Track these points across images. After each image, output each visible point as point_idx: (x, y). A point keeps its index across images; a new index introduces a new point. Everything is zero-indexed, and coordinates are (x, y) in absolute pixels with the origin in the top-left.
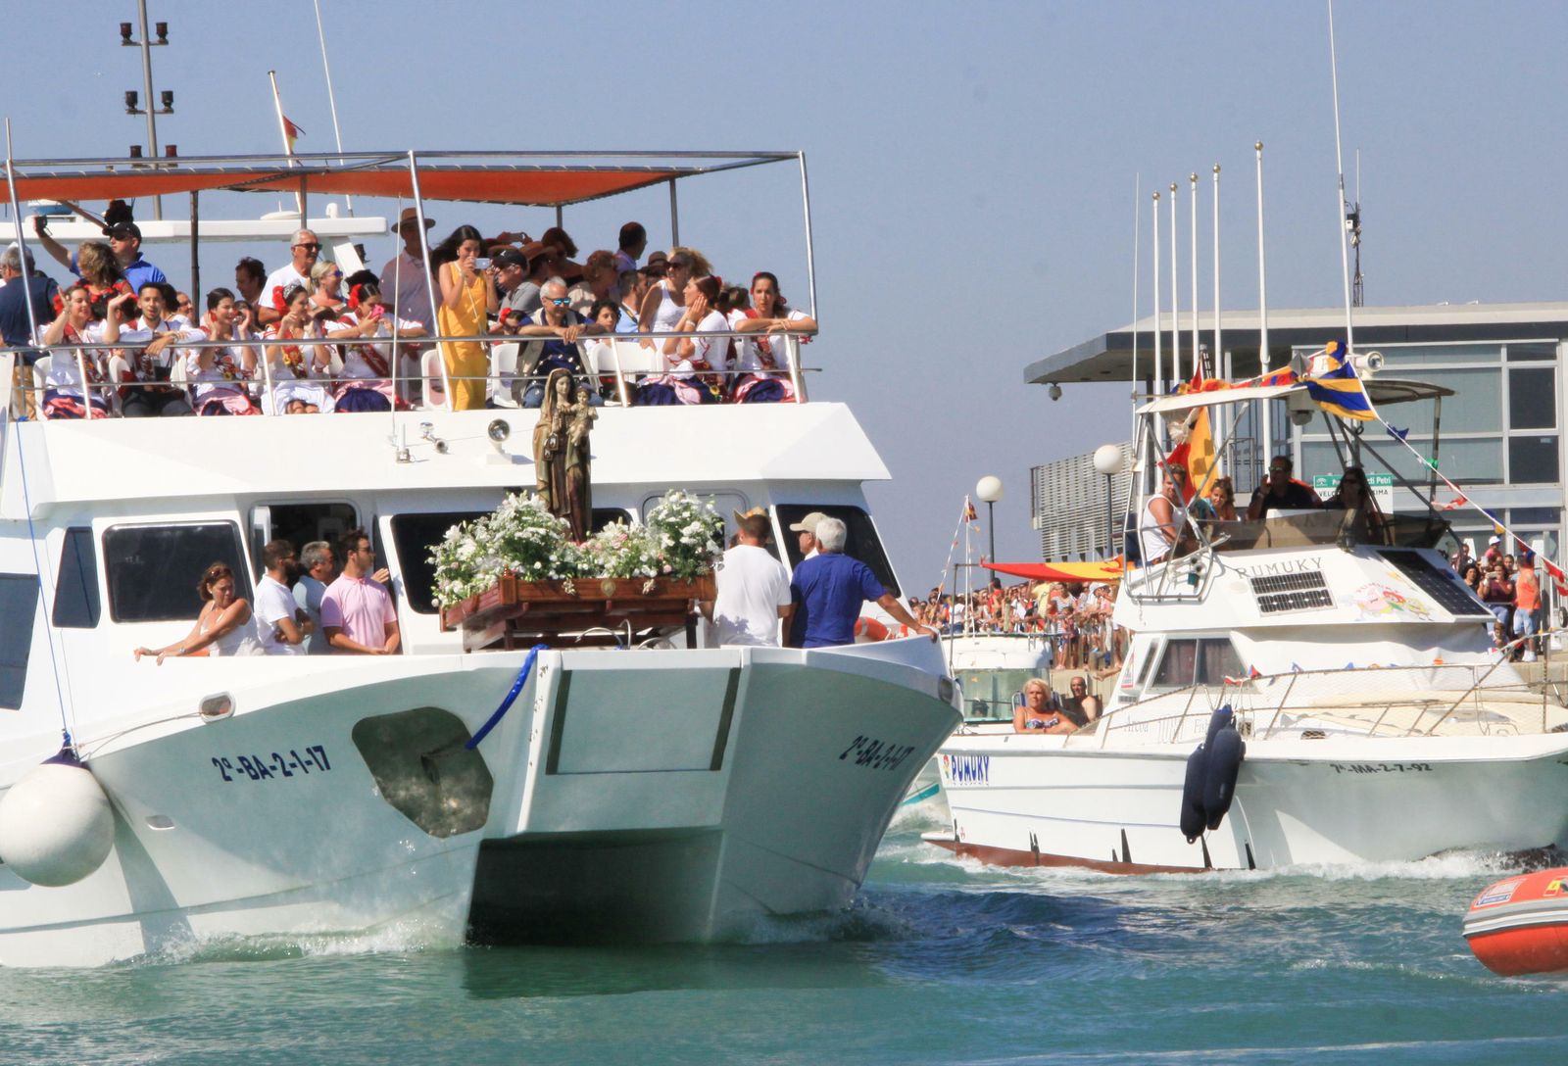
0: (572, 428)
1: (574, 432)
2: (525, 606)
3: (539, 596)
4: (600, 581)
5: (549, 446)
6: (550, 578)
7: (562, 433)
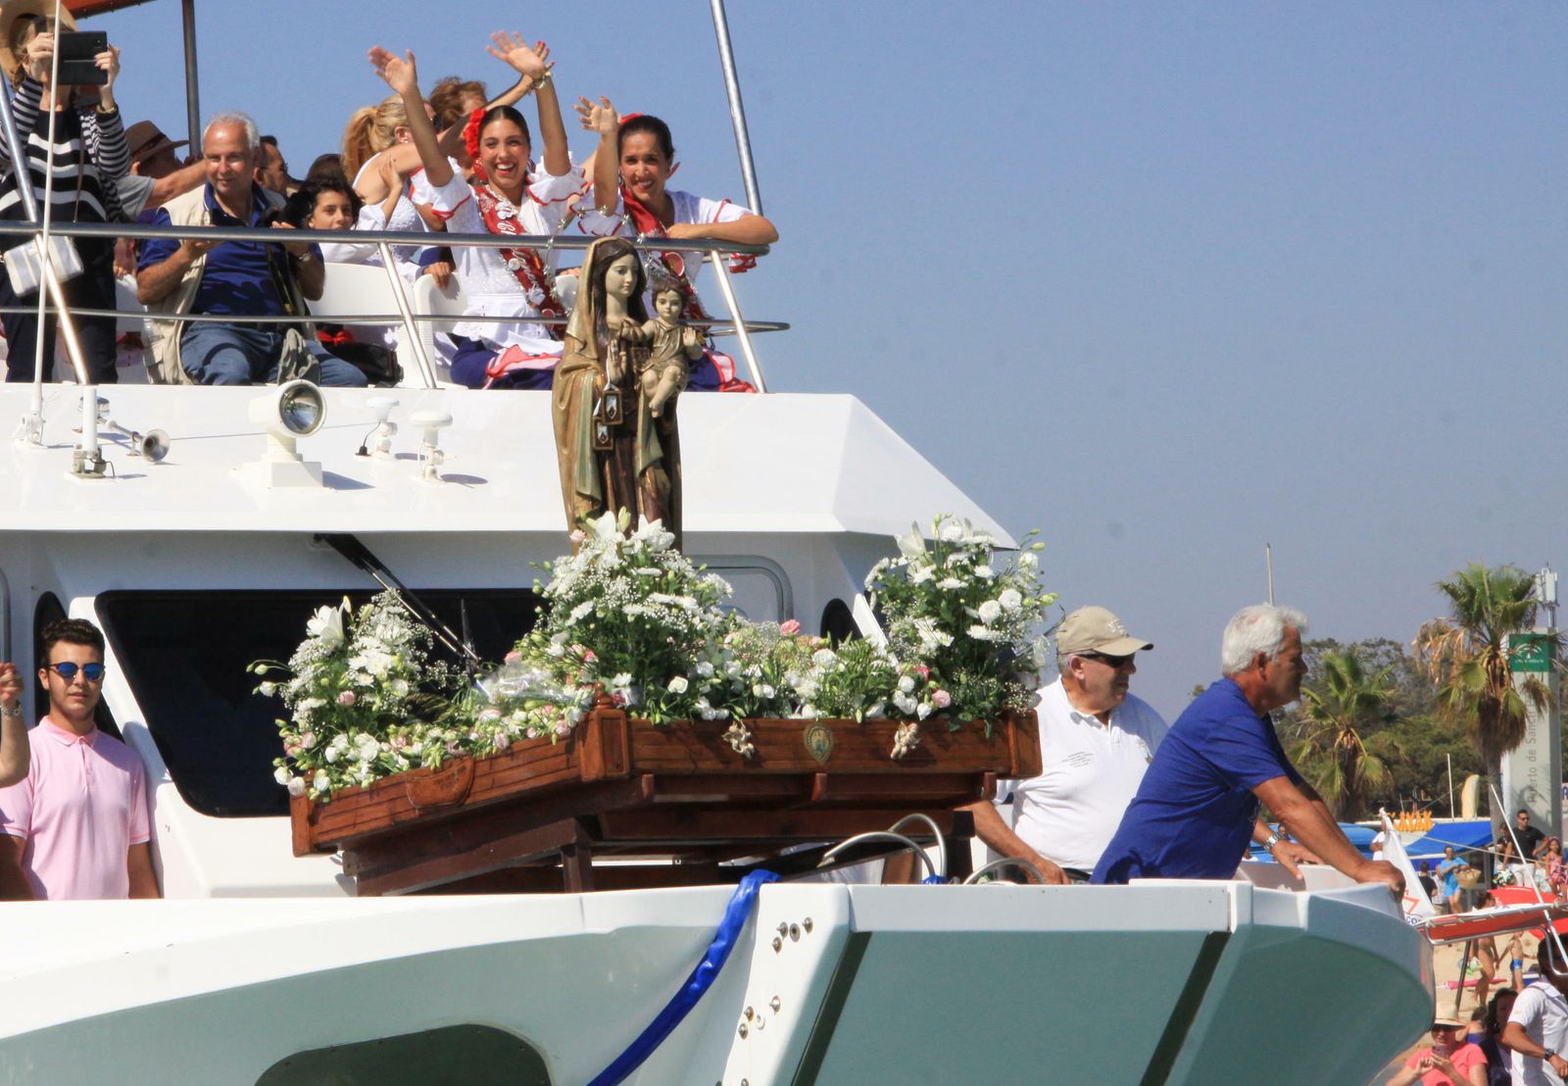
0: (648, 376)
1: (653, 384)
2: (645, 782)
3: (679, 759)
4: (802, 724)
5: (604, 417)
6: (697, 715)
7: (628, 384)
